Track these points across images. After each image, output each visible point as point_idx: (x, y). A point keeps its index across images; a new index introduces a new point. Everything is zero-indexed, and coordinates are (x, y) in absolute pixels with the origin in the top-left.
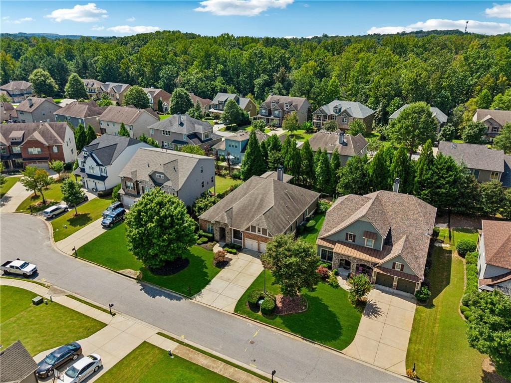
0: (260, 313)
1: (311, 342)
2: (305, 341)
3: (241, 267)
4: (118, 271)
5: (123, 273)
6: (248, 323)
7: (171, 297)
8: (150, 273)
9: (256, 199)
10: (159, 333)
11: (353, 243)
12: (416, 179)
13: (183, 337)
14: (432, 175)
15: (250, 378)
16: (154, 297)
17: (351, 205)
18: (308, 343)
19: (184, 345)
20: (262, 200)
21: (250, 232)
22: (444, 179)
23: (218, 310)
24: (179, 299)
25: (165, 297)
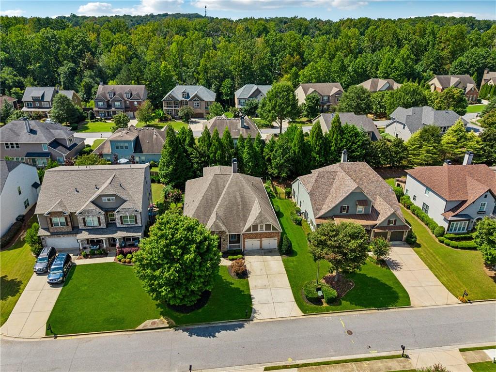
0: (325, 305)
1: (385, 309)
2: (380, 311)
3: (261, 270)
4: (137, 328)
5: (146, 328)
6: (326, 318)
7: (233, 328)
8: (178, 314)
9: (235, 198)
10: (266, 369)
11: (347, 214)
12: (332, 148)
13: (290, 360)
14: (346, 142)
15: (385, 363)
16: (214, 336)
17: (325, 181)
18: (384, 311)
19: (301, 367)
20: (242, 197)
21: (252, 232)
22: (356, 144)
23: (289, 319)
24: (241, 326)
25: (225, 331)
